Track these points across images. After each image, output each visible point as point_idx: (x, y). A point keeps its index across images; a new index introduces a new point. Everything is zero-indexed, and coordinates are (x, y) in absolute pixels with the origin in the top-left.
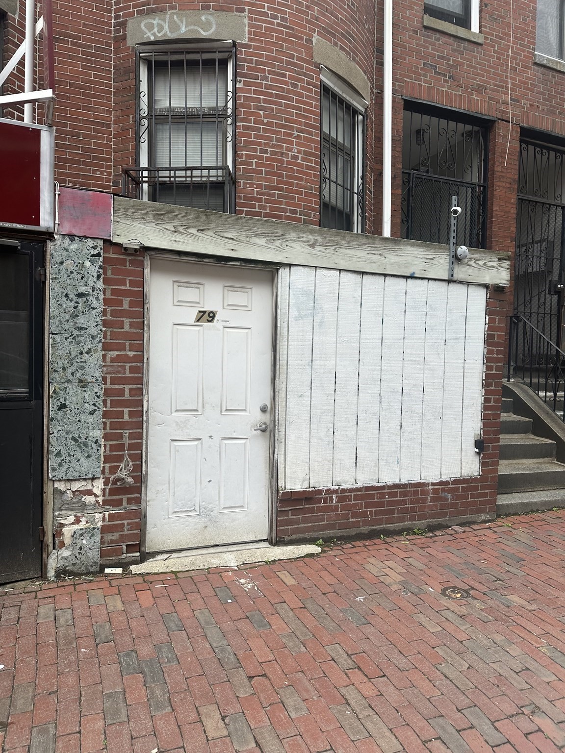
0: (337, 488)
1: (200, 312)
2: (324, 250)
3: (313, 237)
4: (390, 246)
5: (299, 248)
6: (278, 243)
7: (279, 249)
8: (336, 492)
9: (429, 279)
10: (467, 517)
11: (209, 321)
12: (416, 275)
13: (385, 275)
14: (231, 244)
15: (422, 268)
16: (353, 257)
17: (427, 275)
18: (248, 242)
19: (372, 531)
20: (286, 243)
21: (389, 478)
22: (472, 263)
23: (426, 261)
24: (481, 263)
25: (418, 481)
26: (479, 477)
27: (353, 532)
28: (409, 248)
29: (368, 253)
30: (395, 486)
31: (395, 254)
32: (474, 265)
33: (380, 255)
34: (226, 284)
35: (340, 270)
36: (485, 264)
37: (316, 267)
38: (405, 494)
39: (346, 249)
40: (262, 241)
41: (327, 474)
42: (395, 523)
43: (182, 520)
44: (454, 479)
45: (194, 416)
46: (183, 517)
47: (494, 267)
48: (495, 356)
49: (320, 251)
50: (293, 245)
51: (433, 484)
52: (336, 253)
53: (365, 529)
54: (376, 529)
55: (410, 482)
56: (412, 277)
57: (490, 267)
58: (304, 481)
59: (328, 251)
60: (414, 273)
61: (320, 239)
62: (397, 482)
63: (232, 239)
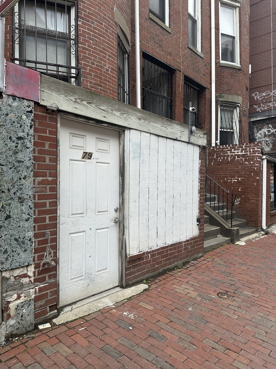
0: (150, 250)
1: (84, 153)
2: (144, 122)
3: (140, 114)
4: (169, 123)
5: (134, 119)
6: (125, 115)
7: (126, 119)
8: (150, 252)
9: (182, 141)
10: (195, 256)
11: (89, 159)
12: (178, 139)
13: (167, 138)
14: (104, 114)
15: (180, 136)
16: (155, 127)
17: (181, 139)
18: (112, 113)
19: (164, 270)
20: (129, 116)
21: (170, 242)
22: (195, 135)
23: (181, 132)
24: (198, 135)
25: (179, 241)
26: (198, 236)
27: (156, 272)
28: (175, 125)
29: (161, 126)
30: (172, 245)
31: (170, 127)
32: (196, 136)
33: (165, 127)
34: (97, 137)
35: (150, 133)
36: (199, 136)
37: (141, 131)
38: (175, 249)
39: (153, 122)
40: (118, 114)
41: (146, 243)
42: (171, 264)
43: (76, 283)
44: (191, 238)
45: (82, 217)
46: (76, 281)
47: (202, 137)
48: (203, 179)
49: (143, 122)
50: (132, 117)
51: (184, 242)
52: (149, 124)
53: (161, 270)
54: (165, 269)
55: (176, 242)
56: (176, 140)
57: (201, 137)
58: (137, 249)
59: (146, 123)
60: (177, 138)
61: (143, 116)
62: (172, 243)
63: (104, 110)
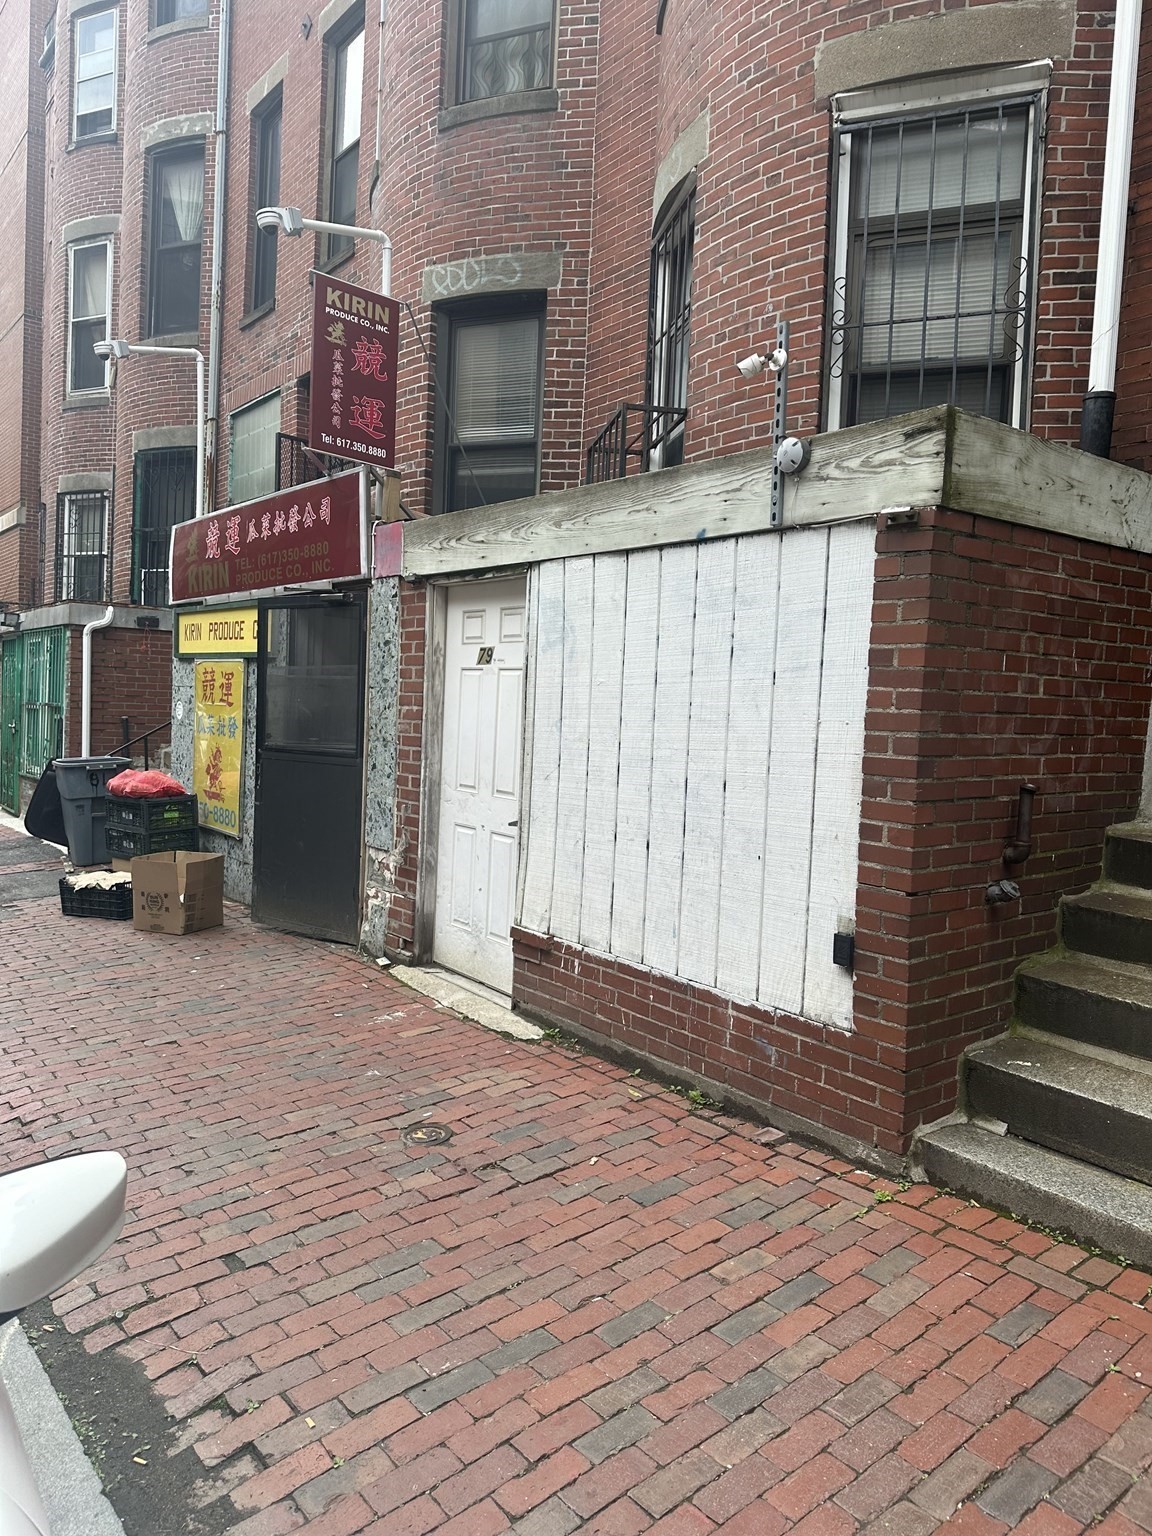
1: (481, 649)
4: (662, 488)
5: (544, 532)
6: (522, 533)
8: (578, 954)
11: (488, 662)
12: (709, 535)
14: (482, 550)
16: (611, 527)
17: (729, 529)
18: (497, 542)
19: (627, 1053)
20: (531, 530)
21: (659, 961)
22: (832, 471)
23: (726, 497)
24: (854, 463)
26: (848, 1034)
27: (601, 1040)
28: (694, 479)
29: (629, 513)
31: (669, 501)
32: (836, 473)
33: (648, 509)
34: (501, 606)
35: (594, 555)
36: (865, 463)
37: (564, 558)
38: (682, 1006)
39: (599, 514)
40: (507, 536)
41: (571, 920)
42: (665, 1059)
43: (459, 933)
44: (783, 1013)
45: (473, 795)
46: (461, 930)
47: (890, 463)
49: (567, 529)
50: (538, 530)
51: (736, 1007)
53: (618, 1045)
54: (633, 1054)
55: (691, 983)
56: (701, 541)
57: (880, 466)
58: (542, 920)
59: (577, 526)
60: (704, 531)
61: (566, 508)
62: (670, 974)
63: (483, 542)
